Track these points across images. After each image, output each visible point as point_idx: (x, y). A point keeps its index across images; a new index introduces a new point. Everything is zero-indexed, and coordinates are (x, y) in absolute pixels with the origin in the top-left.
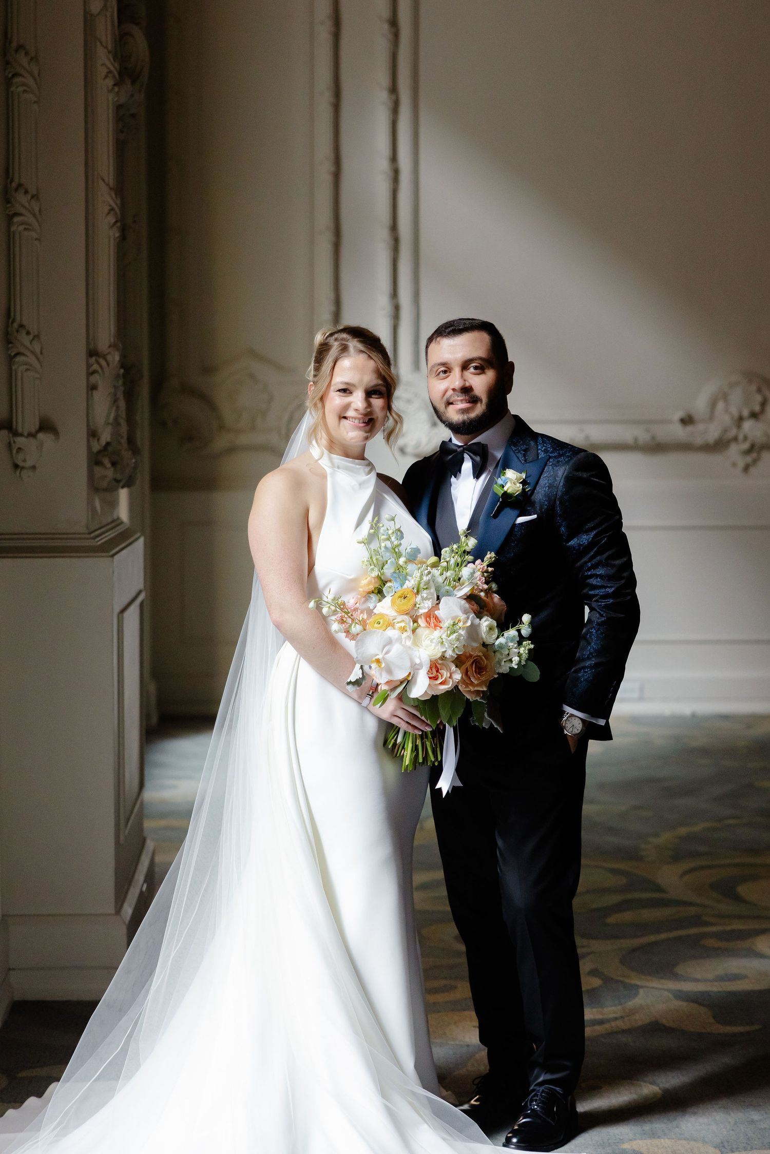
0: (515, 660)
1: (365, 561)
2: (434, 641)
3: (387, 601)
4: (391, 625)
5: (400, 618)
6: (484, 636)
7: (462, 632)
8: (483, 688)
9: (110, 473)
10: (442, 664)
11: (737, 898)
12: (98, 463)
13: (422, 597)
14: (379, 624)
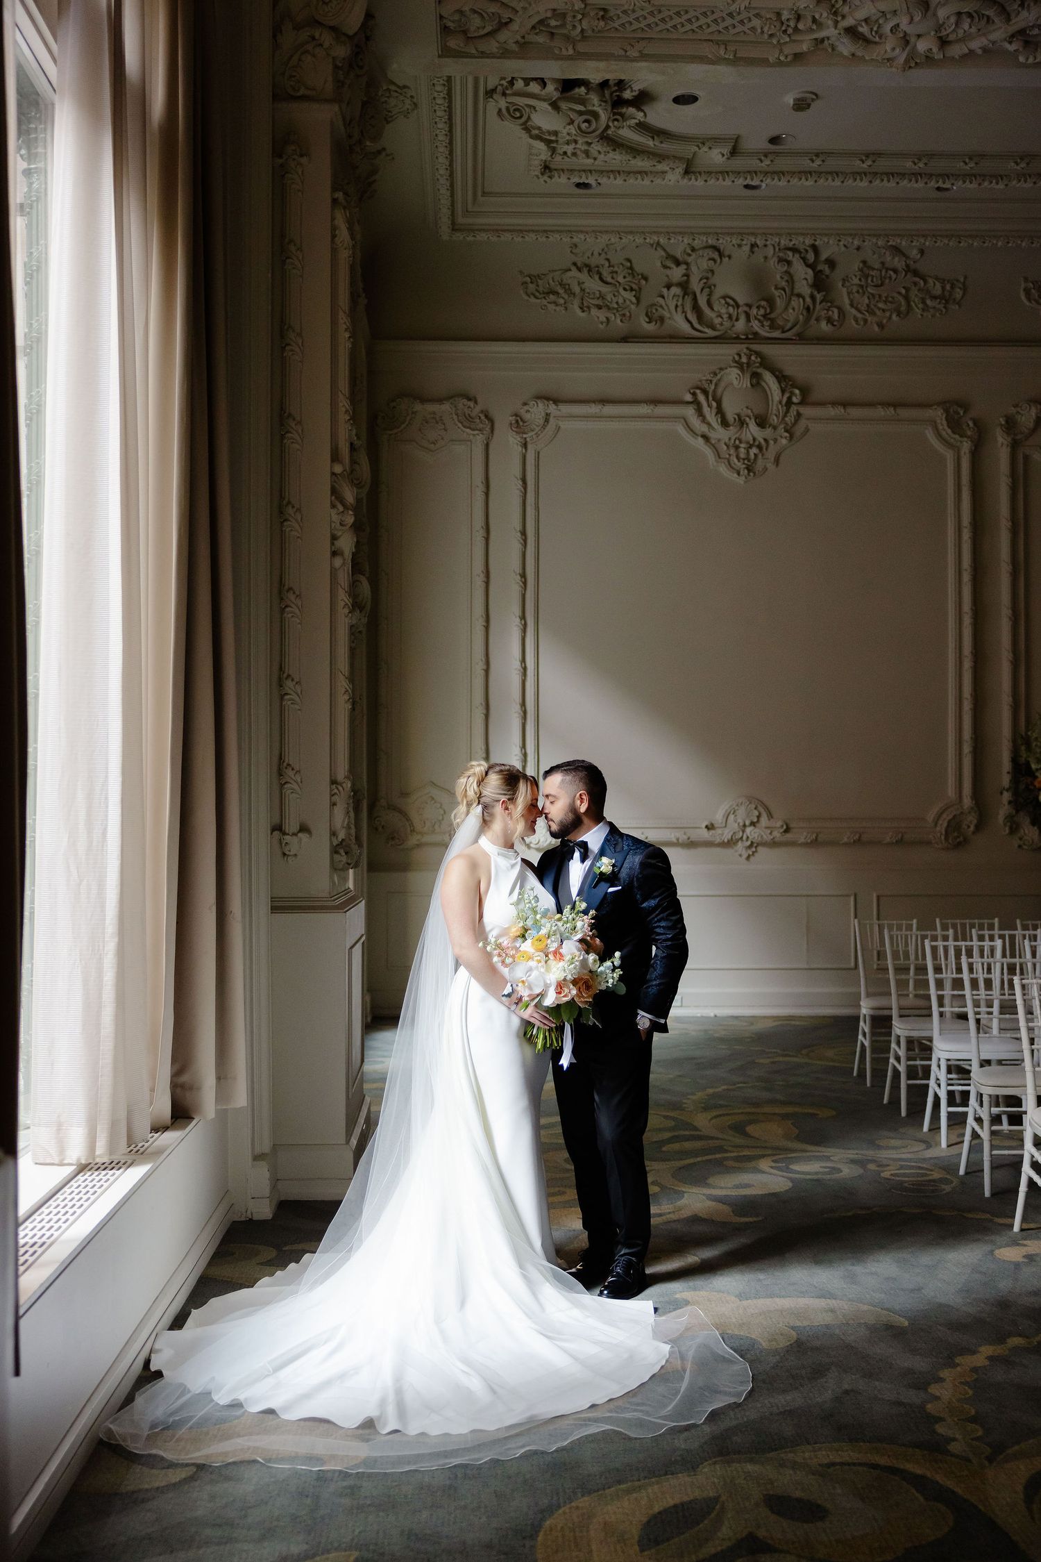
0: (610, 981)
2: (559, 969)
4: (530, 958)
5: (537, 954)
6: (591, 966)
7: (578, 964)
9: (344, 859)
10: (564, 984)
11: (746, 1135)
12: (337, 852)
13: (551, 940)
14: (524, 957)
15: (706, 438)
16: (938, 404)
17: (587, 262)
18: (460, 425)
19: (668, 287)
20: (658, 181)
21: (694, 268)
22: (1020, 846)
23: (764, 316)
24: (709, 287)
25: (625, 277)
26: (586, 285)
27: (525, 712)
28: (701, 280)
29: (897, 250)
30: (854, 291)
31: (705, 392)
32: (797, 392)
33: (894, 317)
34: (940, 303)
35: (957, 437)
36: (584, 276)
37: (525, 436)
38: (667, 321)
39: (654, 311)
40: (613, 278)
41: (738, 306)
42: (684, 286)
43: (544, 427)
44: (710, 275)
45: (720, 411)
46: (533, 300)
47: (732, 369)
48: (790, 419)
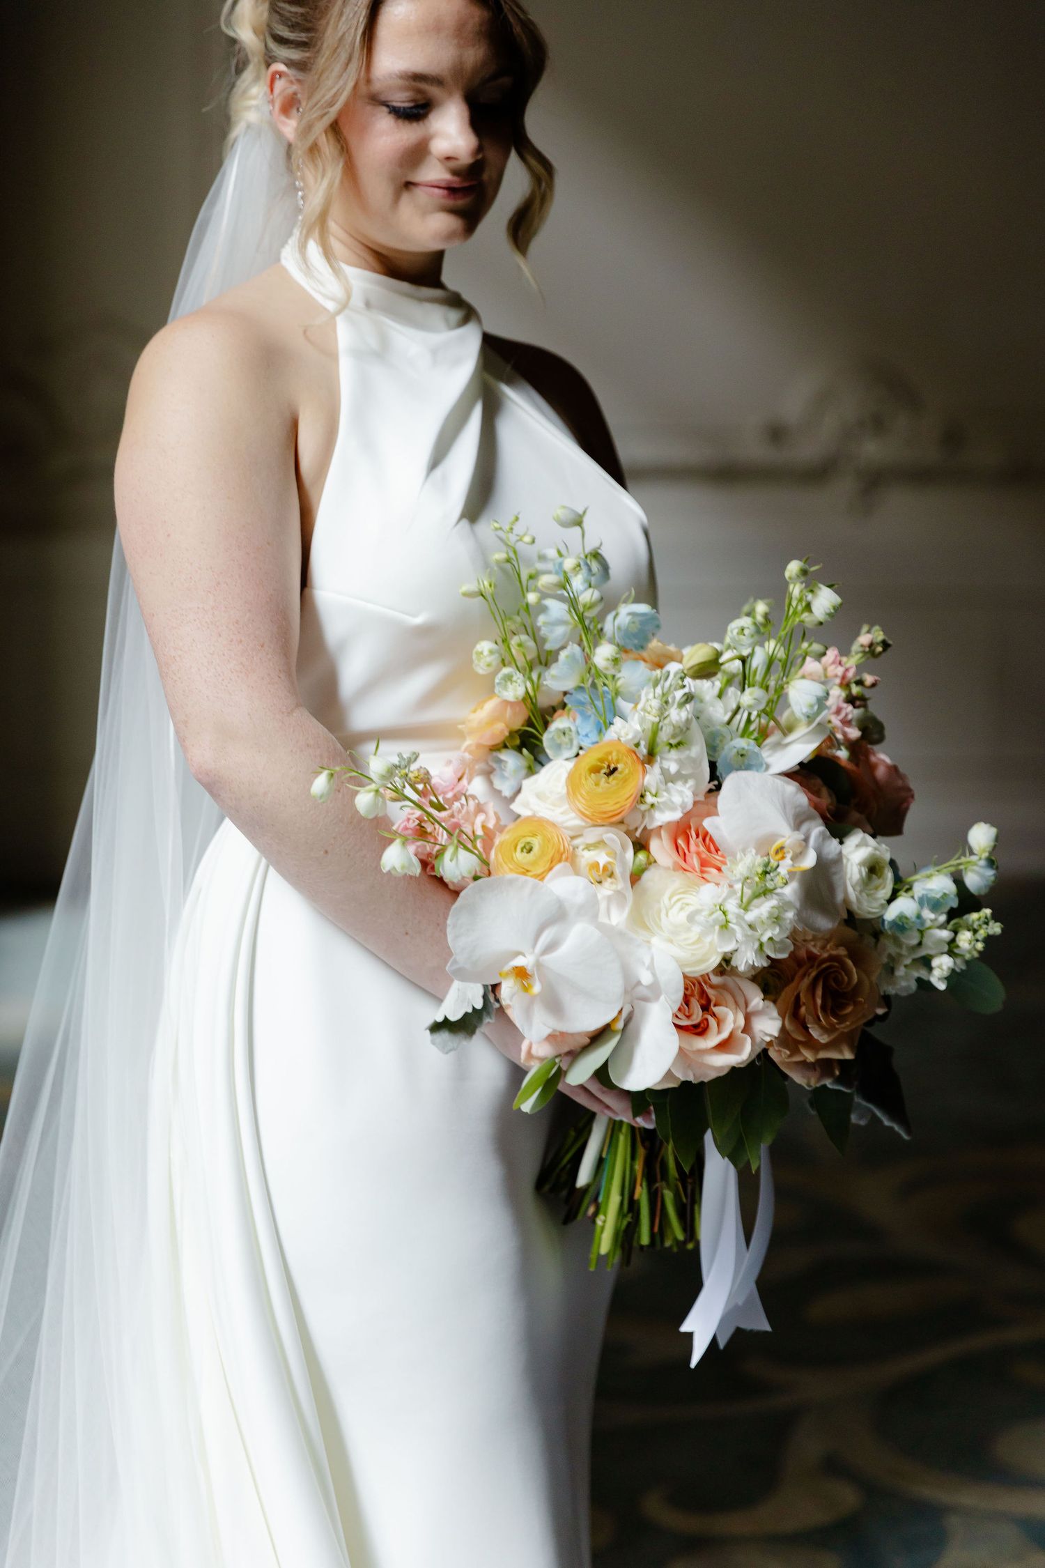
0: (940, 967)
1: (486, 653)
2: (700, 918)
3: (557, 771)
4: (564, 856)
5: (592, 835)
6: (852, 895)
7: (790, 891)
8: (841, 1052)
10: (723, 987)
13: (664, 772)
14: (530, 851)
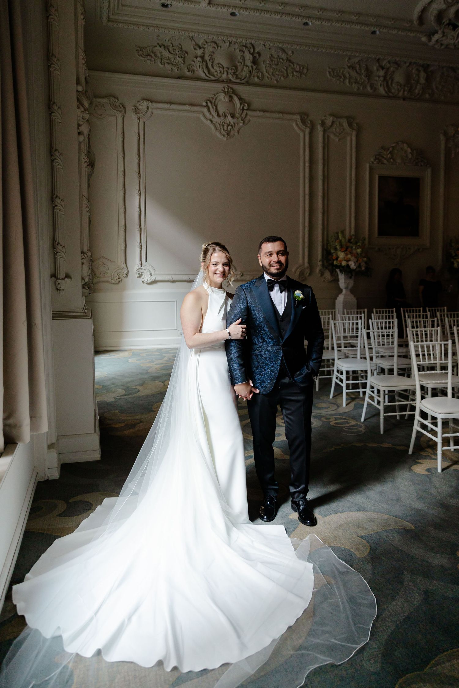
12: (84, 288)
15: (210, 120)
16: (299, 114)
17: (163, 44)
18: (112, 109)
19: (196, 57)
20: (197, 6)
21: (206, 50)
22: (324, 281)
23: (234, 73)
24: (212, 59)
25: (179, 52)
26: (162, 54)
27: (141, 229)
28: (209, 56)
29: (283, 50)
30: (268, 66)
31: (211, 102)
32: (246, 105)
33: (282, 78)
34: (298, 74)
35: (304, 127)
36: (162, 49)
37: (139, 115)
38: (196, 72)
39: (190, 67)
40: (174, 52)
41: (223, 68)
42: (203, 57)
43: (147, 112)
44: (213, 54)
45: (217, 110)
46: (141, 58)
47: (222, 93)
48: (243, 116)
